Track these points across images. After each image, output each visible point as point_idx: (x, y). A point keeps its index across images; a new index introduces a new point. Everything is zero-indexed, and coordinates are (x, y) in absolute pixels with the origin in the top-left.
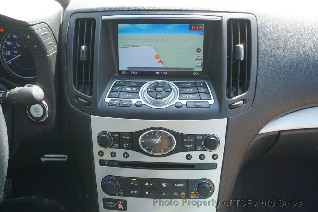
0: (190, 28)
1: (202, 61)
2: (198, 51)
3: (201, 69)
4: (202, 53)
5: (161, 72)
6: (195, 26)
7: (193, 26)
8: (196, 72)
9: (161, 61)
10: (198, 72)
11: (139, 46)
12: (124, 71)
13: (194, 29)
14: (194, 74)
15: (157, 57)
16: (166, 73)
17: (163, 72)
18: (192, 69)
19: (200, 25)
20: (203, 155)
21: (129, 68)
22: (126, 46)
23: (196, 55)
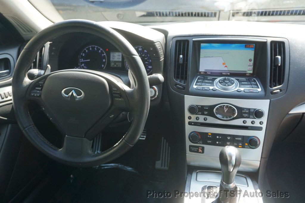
0: (246, 46)
1: (252, 67)
2: (250, 60)
3: (251, 72)
4: (252, 62)
5: (225, 73)
6: (249, 46)
7: (248, 45)
8: (248, 73)
9: (226, 66)
10: (250, 74)
11: (213, 57)
12: (202, 72)
13: (248, 47)
14: (247, 75)
15: (224, 64)
16: (229, 74)
17: (227, 73)
18: (246, 71)
19: (252, 45)
20: (253, 121)
21: (206, 70)
22: (205, 57)
23: (249, 63)
